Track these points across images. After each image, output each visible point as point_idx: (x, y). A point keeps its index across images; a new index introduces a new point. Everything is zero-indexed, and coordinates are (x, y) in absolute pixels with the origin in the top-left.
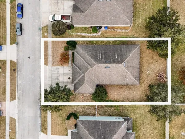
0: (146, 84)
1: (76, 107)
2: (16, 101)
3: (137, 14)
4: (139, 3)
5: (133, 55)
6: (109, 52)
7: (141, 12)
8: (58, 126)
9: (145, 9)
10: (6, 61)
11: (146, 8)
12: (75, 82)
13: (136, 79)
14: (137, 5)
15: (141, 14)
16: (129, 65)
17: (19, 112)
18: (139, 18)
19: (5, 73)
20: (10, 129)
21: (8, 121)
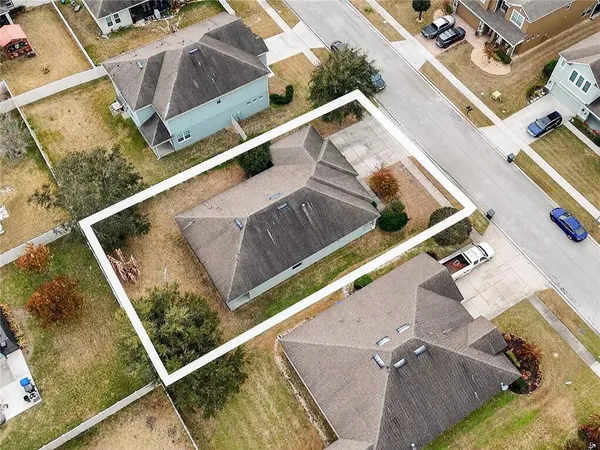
0: (154, 243)
1: (287, 117)
2: (418, 67)
3: (282, 397)
4: (296, 432)
5: (230, 265)
6: (293, 238)
7: (274, 411)
8: (300, 70)
9: (268, 428)
10: (502, 118)
11: (267, 432)
12: (326, 143)
13: (189, 220)
14: (296, 423)
15: (271, 403)
16: (226, 235)
17: (396, 55)
18: (271, 390)
19: (483, 99)
20: (388, 23)
21: (403, 31)
